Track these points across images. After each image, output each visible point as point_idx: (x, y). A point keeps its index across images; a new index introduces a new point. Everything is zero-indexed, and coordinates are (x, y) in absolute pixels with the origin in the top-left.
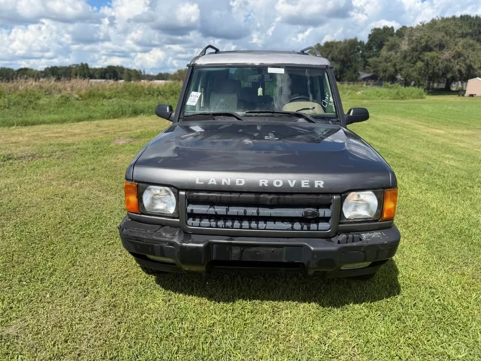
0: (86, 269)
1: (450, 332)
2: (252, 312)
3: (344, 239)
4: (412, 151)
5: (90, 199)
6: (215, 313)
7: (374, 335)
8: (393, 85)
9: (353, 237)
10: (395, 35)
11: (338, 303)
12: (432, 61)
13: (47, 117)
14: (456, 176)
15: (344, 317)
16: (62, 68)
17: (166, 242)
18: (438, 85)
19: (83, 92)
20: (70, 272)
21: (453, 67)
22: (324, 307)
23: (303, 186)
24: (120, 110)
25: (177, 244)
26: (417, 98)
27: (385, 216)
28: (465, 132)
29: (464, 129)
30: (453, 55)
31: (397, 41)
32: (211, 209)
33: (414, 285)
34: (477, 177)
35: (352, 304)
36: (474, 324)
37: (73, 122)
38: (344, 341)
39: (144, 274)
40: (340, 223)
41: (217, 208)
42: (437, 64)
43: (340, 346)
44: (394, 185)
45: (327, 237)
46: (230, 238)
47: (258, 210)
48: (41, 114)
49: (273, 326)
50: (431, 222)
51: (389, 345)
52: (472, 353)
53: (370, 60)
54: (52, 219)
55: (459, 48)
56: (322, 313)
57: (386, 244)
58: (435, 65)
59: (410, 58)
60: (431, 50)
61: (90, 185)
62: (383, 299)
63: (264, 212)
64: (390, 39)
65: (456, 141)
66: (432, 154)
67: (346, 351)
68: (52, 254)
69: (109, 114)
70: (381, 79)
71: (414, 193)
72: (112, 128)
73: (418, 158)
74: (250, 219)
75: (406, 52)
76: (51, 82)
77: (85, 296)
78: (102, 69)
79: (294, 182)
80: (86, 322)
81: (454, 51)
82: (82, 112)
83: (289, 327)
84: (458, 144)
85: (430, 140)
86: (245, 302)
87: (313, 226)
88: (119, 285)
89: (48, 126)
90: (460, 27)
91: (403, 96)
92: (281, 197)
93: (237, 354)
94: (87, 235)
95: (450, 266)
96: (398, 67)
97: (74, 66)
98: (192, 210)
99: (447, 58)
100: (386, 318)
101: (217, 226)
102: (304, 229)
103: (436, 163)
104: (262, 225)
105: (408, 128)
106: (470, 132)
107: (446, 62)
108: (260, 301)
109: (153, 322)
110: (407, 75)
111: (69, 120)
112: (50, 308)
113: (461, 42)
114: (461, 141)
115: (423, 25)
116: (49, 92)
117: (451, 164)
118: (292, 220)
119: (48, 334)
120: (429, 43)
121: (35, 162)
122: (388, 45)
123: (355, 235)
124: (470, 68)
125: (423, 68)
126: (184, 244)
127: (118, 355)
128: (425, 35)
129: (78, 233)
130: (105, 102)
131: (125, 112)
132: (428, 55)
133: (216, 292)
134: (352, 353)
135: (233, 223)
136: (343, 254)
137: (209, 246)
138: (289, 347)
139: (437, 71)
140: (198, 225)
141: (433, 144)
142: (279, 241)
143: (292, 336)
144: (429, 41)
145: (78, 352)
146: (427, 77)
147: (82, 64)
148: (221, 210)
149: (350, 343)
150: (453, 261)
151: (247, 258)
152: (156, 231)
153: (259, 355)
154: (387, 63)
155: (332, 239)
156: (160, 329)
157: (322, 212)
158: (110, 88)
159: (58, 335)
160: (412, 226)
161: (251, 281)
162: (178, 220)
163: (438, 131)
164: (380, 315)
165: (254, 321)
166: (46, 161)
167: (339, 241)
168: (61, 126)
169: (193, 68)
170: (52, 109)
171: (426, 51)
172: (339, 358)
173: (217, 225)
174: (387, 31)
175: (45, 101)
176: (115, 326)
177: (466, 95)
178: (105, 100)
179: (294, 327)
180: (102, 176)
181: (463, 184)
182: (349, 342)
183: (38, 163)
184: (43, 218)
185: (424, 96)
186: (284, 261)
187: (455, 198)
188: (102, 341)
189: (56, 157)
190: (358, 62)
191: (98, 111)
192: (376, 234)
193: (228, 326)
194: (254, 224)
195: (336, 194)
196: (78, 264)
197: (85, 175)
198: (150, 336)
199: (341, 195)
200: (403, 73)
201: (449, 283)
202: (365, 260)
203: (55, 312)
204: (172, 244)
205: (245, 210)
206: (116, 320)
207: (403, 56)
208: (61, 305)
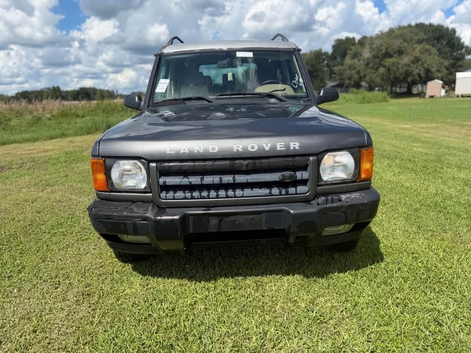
0: (57, 264)
1: (437, 290)
2: (235, 289)
3: (324, 200)
4: (382, 142)
5: (63, 202)
6: (197, 293)
7: (361, 298)
8: (358, 91)
9: (333, 199)
10: (357, 45)
11: (322, 273)
12: (393, 66)
13: (18, 137)
14: (426, 160)
15: (329, 285)
16: (33, 92)
17: (138, 217)
18: (400, 90)
19: (55, 112)
20: (39, 267)
21: (412, 71)
22: (308, 278)
23: (278, 149)
24: (94, 126)
25: (151, 218)
26: (382, 101)
27: (363, 176)
28: (430, 125)
29: (428, 123)
30: (412, 60)
31: (359, 50)
32: (184, 180)
33: (397, 252)
34: (445, 159)
35: (337, 273)
36: (460, 281)
37: (46, 140)
38: (332, 307)
39: (120, 263)
40: (318, 186)
41: (192, 178)
42: (398, 70)
43: (328, 312)
44: (370, 144)
45: (307, 201)
46: (206, 208)
47: (234, 177)
48: (12, 134)
49: (257, 299)
50: (407, 199)
51: (378, 306)
52: (460, 306)
53: (336, 69)
54: (21, 222)
55: (417, 53)
56: (307, 283)
57: (366, 203)
58: (396, 70)
59: (372, 64)
60: (391, 56)
61: (62, 189)
62: (367, 266)
63: (241, 178)
64: (353, 47)
65: (423, 132)
66: (401, 144)
67: (334, 315)
68: (20, 253)
69: (83, 130)
70: (347, 87)
71: (388, 176)
72: (86, 143)
73: (388, 148)
74: (226, 187)
75: (368, 59)
76: (21, 104)
77: (56, 288)
78: (74, 91)
79: (269, 145)
80: (57, 312)
81: (413, 57)
82: (55, 129)
83: (274, 299)
84: (424, 135)
85: (398, 133)
86: (227, 280)
87: (292, 190)
88: (93, 276)
89: (19, 145)
90: (416, 34)
91: (368, 100)
92: (257, 161)
93: (220, 328)
94: (59, 234)
95: (430, 234)
96: (362, 74)
97: (46, 90)
98: (165, 182)
99: (406, 63)
100: (372, 283)
101: (192, 198)
102: (282, 193)
103: (406, 151)
104: (239, 192)
105: (376, 125)
106: (434, 125)
107: (405, 67)
108: (242, 278)
109: (130, 306)
110: (371, 82)
111: (41, 138)
112: (18, 302)
113: (418, 47)
114: (426, 133)
115: (382, 34)
116: (19, 114)
117: (420, 151)
118: (269, 185)
119: (14, 326)
120: (389, 50)
121: (5, 173)
122: (351, 54)
123: (334, 197)
124: (428, 71)
125: (385, 74)
126: (159, 218)
127: (92, 340)
128: (385, 43)
129: (49, 233)
130: (78, 120)
131: (99, 127)
132: (389, 62)
133: (197, 273)
134: (340, 316)
135: (209, 193)
136: (323, 216)
137: (185, 218)
138: (276, 317)
139: (398, 75)
140: (172, 198)
141: (401, 136)
142: (258, 208)
143: (278, 307)
144: (389, 48)
145: (47, 341)
146: (390, 82)
147: (53, 87)
148: (195, 180)
149: (338, 307)
150: (431, 229)
151: (225, 228)
152: (128, 207)
153: (245, 326)
154: (352, 70)
155: (311, 202)
156: (138, 311)
157: (299, 175)
158: (82, 107)
159: (26, 327)
160: (388, 203)
161: (233, 260)
162: (151, 194)
163: (404, 126)
164: (365, 281)
165: (238, 296)
166: (16, 171)
167: (318, 203)
168: (32, 144)
169: (160, 57)
170: (23, 129)
171: (387, 57)
172: (328, 323)
173: (192, 196)
174: (349, 41)
175: (16, 122)
176: (89, 313)
177: (427, 96)
178: (78, 119)
179: (279, 298)
180: (75, 181)
181: (433, 166)
182: (336, 307)
183: (8, 174)
184: (11, 222)
185: (388, 99)
186: (265, 228)
187: (427, 178)
188: (74, 328)
189: (26, 168)
190: (324, 72)
191: (71, 129)
192: (354, 195)
193: (210, 303)
194: (230, 193)
195: (313, 155)
196: (48, 260)
197: (57, 181)
198: (128, 319)
199: (317, 156)
200: (367, 79)
201: (430, 248)
202: (346, 222)
203: (23, 305)
204: (145, 219)
205: (221, 178)
206: (90, 307)
207: (366, 63)
208: (29, 299)
